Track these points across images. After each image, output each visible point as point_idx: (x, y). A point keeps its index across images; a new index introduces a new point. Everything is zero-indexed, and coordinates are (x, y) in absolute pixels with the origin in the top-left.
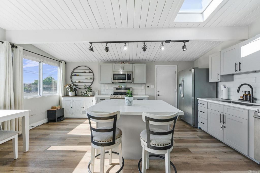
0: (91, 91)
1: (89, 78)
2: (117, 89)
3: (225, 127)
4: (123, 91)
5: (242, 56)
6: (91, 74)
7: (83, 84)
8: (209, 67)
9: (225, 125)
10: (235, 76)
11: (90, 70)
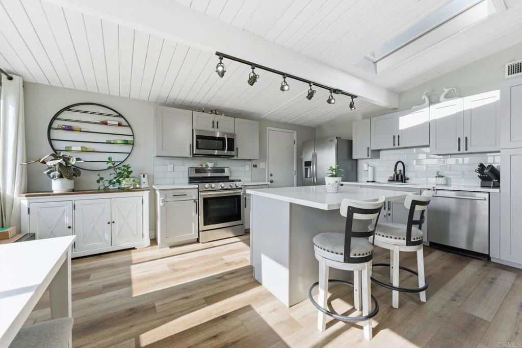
0: (130, 175)
1: (119, 142)
2: (198, 170)
3: (389, 215)
4: (209, 175)
5: (400, 129)
6: (127, 131)
7: (105, 157)
8: (352, 138)
9: (390, 212)
10: (382, 153)
11: (121, 120)
